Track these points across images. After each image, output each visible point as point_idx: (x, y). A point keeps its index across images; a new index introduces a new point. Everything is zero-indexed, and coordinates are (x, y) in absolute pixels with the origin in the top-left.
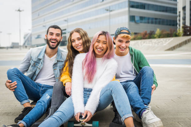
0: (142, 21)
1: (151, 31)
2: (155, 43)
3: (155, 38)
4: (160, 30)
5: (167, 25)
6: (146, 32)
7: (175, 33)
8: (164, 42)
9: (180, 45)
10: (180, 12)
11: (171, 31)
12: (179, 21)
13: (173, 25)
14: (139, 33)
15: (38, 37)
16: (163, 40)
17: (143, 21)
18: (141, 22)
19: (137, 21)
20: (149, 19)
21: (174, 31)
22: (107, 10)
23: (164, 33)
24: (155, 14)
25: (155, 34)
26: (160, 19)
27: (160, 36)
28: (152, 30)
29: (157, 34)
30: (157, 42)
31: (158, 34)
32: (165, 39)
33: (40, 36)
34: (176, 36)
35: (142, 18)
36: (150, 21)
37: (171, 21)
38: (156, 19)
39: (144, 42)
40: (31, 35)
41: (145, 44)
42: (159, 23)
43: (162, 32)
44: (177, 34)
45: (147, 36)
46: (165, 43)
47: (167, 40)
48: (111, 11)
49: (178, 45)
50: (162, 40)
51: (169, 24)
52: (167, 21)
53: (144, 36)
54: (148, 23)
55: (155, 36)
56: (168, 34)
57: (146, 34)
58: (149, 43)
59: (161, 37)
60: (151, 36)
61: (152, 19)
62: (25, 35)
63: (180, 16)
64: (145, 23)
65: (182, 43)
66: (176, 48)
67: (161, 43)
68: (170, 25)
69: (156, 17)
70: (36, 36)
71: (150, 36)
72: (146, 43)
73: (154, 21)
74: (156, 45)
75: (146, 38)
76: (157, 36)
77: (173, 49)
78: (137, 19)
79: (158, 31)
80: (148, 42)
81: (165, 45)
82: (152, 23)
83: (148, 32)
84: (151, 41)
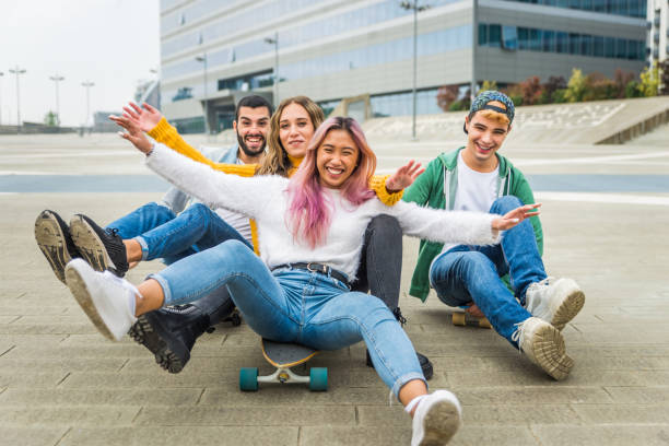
0: (524, 43)
1: (551, 78)
2: (565, 118)
3: (565, 101)
4: (584, 73)
5: (610, 55)
6: (537, 81)
7: (632, 83)
8: (594, 115)
9: (648, 126)
10: (658, 12)
11: (620, 78)
12: (657, 41)
13: (632, 57)
14: (512, 85)
15: (184, 94)
16: (594, 110)
17: (530, 43)
18: (521, 48)
19: (508, 43)
20: (548, 34)
21: (632, 77)
22: (408, 7)
23: (597, 84)
24: (569, 20)
25: (566, 88)
26: (585, 36)
27: (582, 96)
28: (557, 75)
29: (573, 88)
30: (571, 114)
31: (576, 89)
32: (598, 105)
33: (188, 93)
34: (637, 94)
35: (525, 33)
36: (553, 42)
37: (623, 42)
38: (573, 35)
39: (529, 116)
40: (158, 87)
41: (530, 122)
42: (584, 51)
43: (590, 80)
44: (641, 88)
45: (539, 95)
46: (598, 120)
47: (606, 109)
48: (421, 9)
49: (640, 125)
50: (587, 107)
51: (616, 53)
52: (611, 41)
53: (529, 95)
54: (547, 49)
55: (567, 94)
56: (609, 86)
57: (535, 87)
58: (545, 119)
59: (585, 97)
60: (553, 94)
61: (560, 35)
62: (139, 89)
63: (658, 25)
64: (534, 49)
65: (654, 118)
66: (635, 135)
67: (585, 117)
68: (619, 56)
69: (574, 30)
70: (175, 93)
71: (549, 93)
72: (537, 119)
73: (566, 41)
74: (568, 125)
75: (535, 103)
76: (574, 94)
77: (622, 138)
78: (508, 35)
79: (576, 79)
80: (541, 115)
81: (595, 123)
82: (559, 49)
83: (544, 81)
84: (552, 112)
